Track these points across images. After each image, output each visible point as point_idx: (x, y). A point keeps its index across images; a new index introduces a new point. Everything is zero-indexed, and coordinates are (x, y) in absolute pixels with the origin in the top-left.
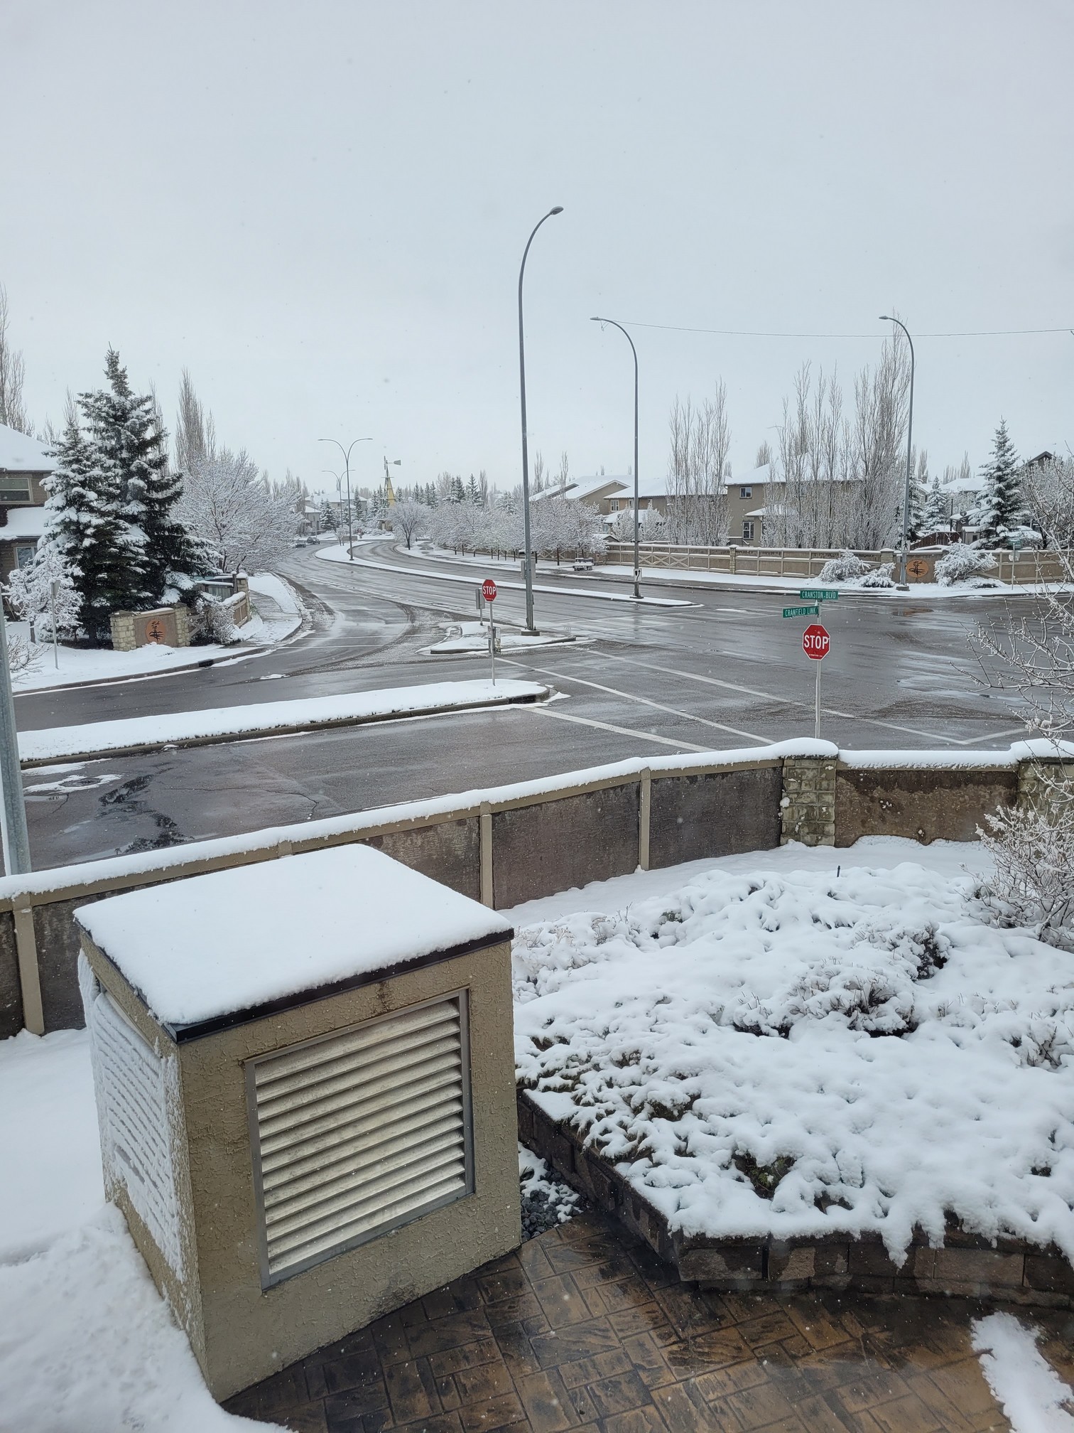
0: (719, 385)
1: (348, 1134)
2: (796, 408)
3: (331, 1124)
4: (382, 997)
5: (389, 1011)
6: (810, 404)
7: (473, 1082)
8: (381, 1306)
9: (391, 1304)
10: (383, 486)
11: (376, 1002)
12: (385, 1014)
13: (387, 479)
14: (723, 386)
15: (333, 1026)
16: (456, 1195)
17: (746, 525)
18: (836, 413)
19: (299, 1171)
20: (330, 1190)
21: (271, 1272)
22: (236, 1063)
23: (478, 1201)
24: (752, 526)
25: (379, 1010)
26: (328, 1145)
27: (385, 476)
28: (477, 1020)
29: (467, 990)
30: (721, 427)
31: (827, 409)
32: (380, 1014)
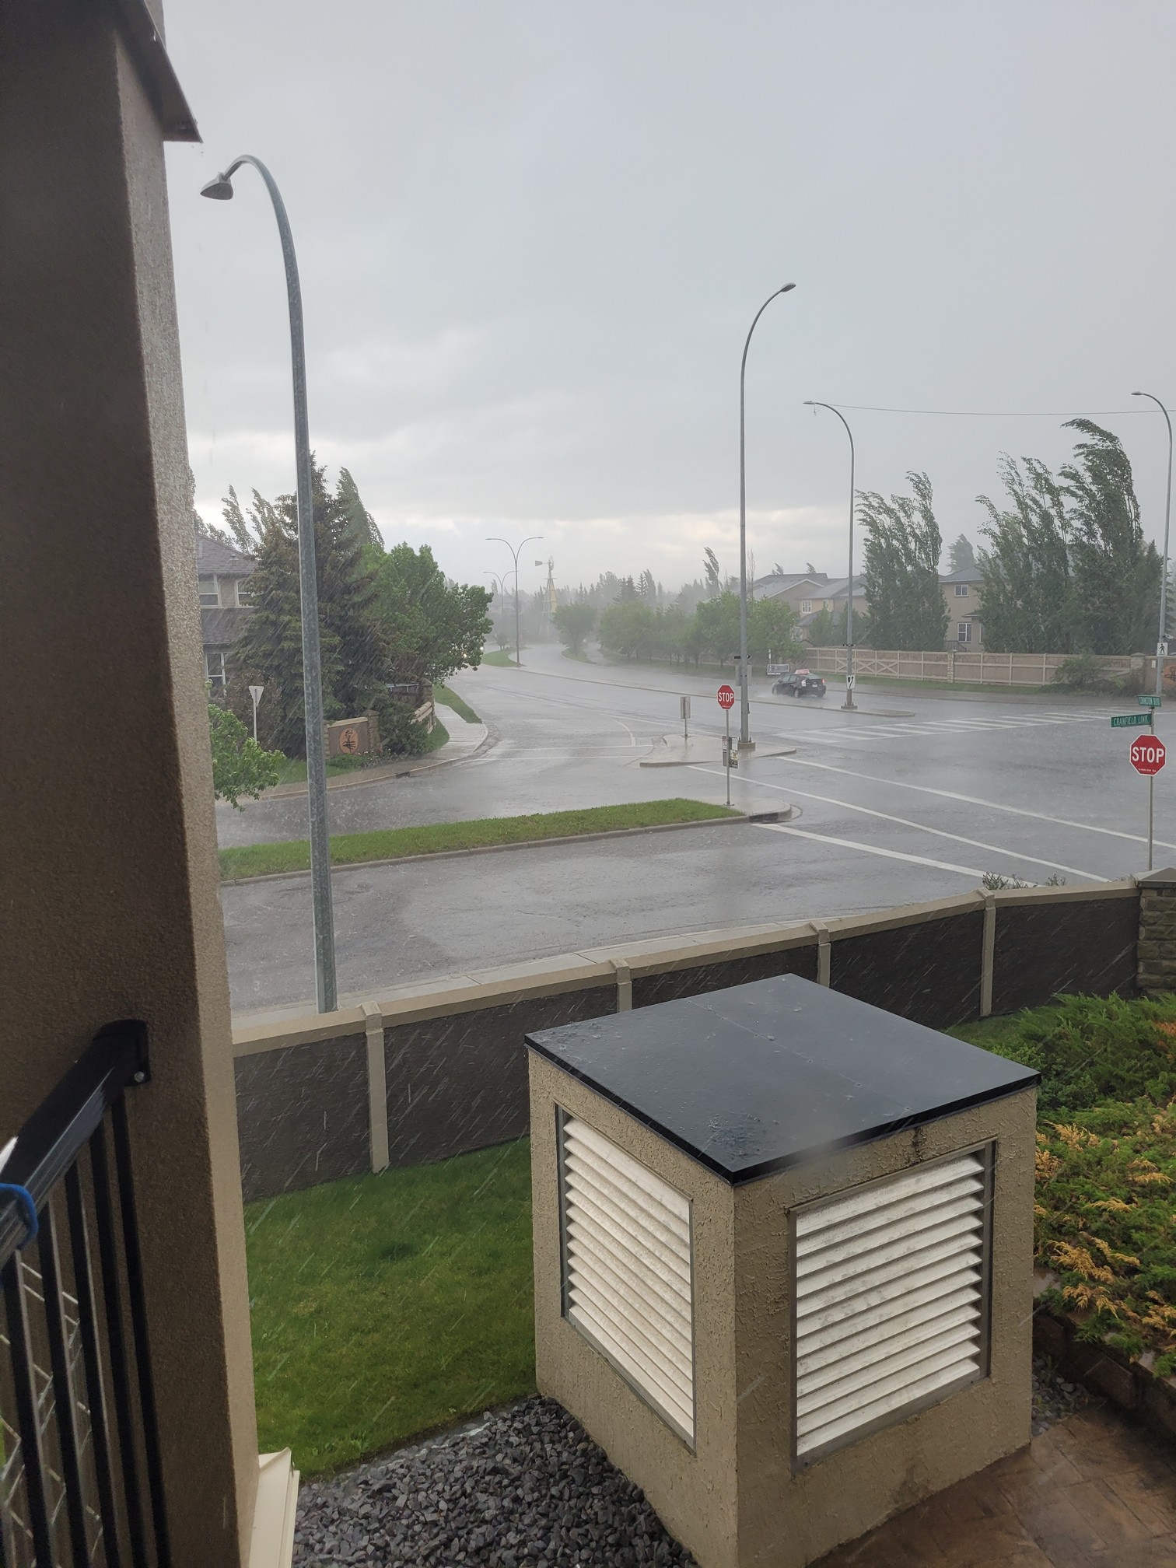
4: (915, 1144)
5: (922, 1161)
7: (993, 1249)
8: (898, 1502)
9: (907, 1500)
10: (545, 588)
11: (910, 1151)
12: (917, 1163)
13: (550, 580)
15: (870, 1175)
16: (971, 1378)
17: (962, 626)
21: (799, 1452)
22: (782, 1212)
23: (993, 1389)
24: (969, 628)
25: (913, 1160)
27: (547, 576)
28: (1000, 1177)
29: (994, 1143)
32: (914, 1164)
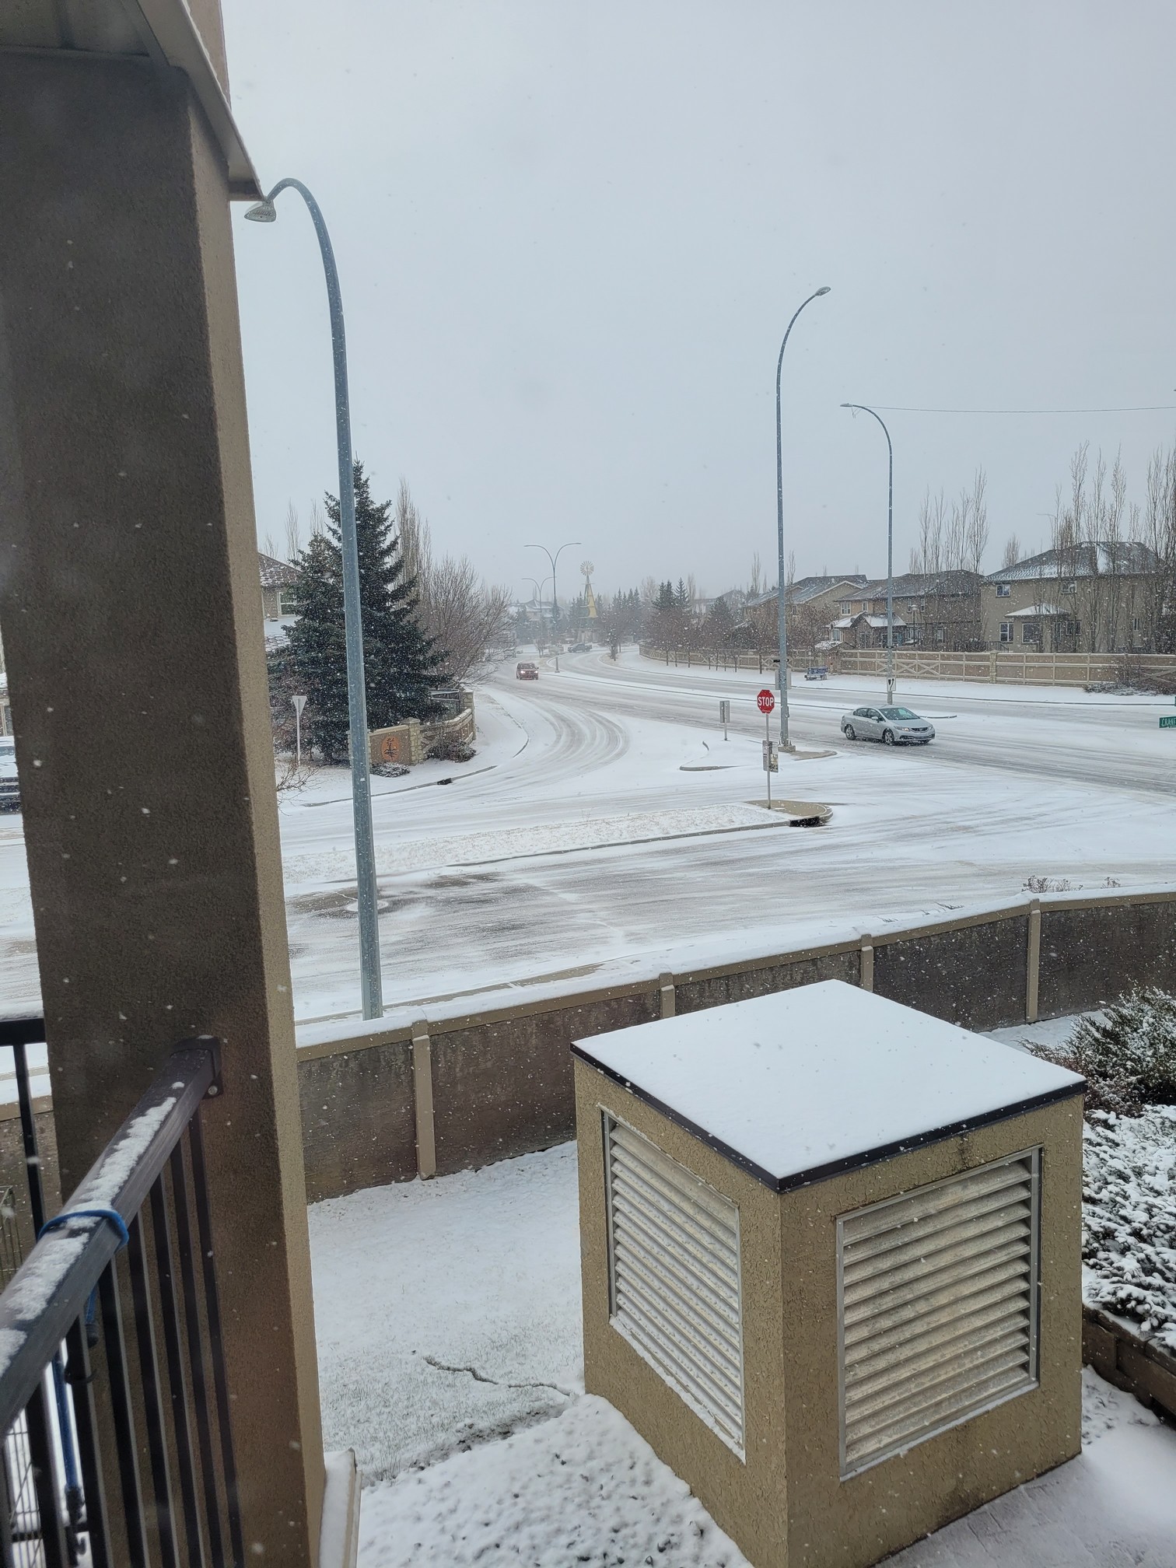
0: (979, 472)
1: (922, 1307)
2: (1072, 495)
3: (907, 1294)
4: (962, 1152)
5: (969, 1168)
6: (1088, 488)
7: (1043, 1256)
8: (947, 1510)
9: (957, 1508)
10: (583, 594)
11: (957, 1158)
12: (963, 1171)
13: (588, 586)
14: (983, 472)
15: (916, 1183)
17: (1004, 628)
18: (1119, 499)
19: (876, 1346)
20: (903, 1371)
21: (848, 1459)
22: (829, 1218)
23: (1043, 1397)
24: (1011, 627)
25: (959, 1167)
26: (904, 1318)
27: (585, 582)
28: (1049, 1185)
29: (1040, 1150)
30: (980, 520)
31: (1108, 495)
32: (960, 1172)
